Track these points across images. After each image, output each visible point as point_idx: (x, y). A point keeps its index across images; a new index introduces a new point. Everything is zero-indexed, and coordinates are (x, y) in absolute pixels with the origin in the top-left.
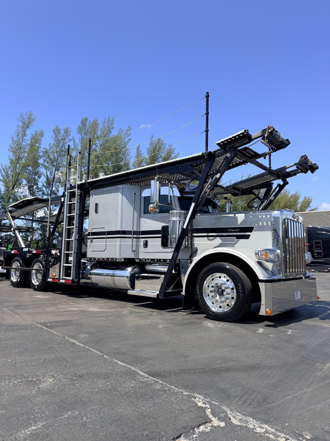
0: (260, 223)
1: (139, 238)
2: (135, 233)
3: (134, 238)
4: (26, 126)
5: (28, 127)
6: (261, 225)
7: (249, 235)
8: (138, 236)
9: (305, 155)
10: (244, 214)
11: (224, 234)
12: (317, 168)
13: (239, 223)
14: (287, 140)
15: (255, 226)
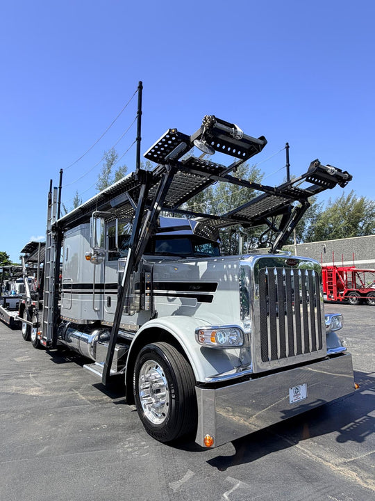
0: (225, 277)
1: (103, 293)
2: (98, 286)
3: (96, 293)
4: (111, 163)
5: (112, 164)
6: (226, 280)
7: (212, 297)
8: (103, 291)
9: (317, 160)
10: (207, 262)
11: (185, 293)
12: (350, 178)
13: (201, 276)
14: (262, 138)
15: (219, 281)
